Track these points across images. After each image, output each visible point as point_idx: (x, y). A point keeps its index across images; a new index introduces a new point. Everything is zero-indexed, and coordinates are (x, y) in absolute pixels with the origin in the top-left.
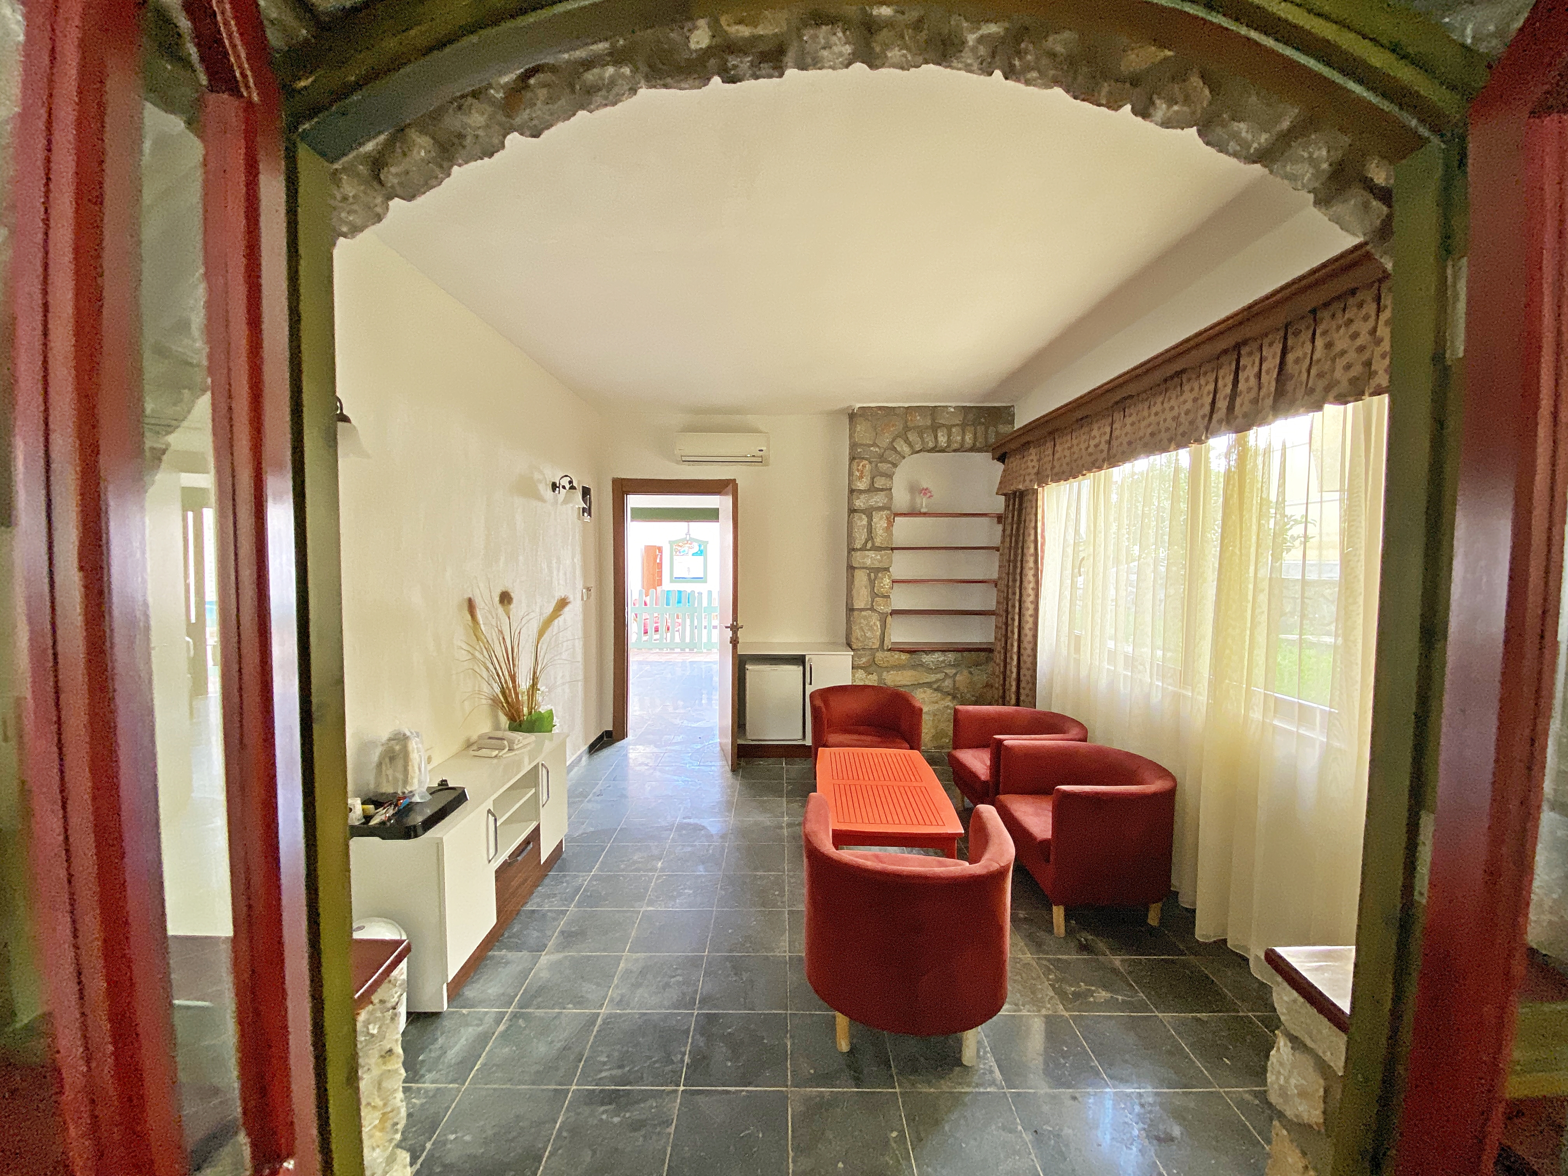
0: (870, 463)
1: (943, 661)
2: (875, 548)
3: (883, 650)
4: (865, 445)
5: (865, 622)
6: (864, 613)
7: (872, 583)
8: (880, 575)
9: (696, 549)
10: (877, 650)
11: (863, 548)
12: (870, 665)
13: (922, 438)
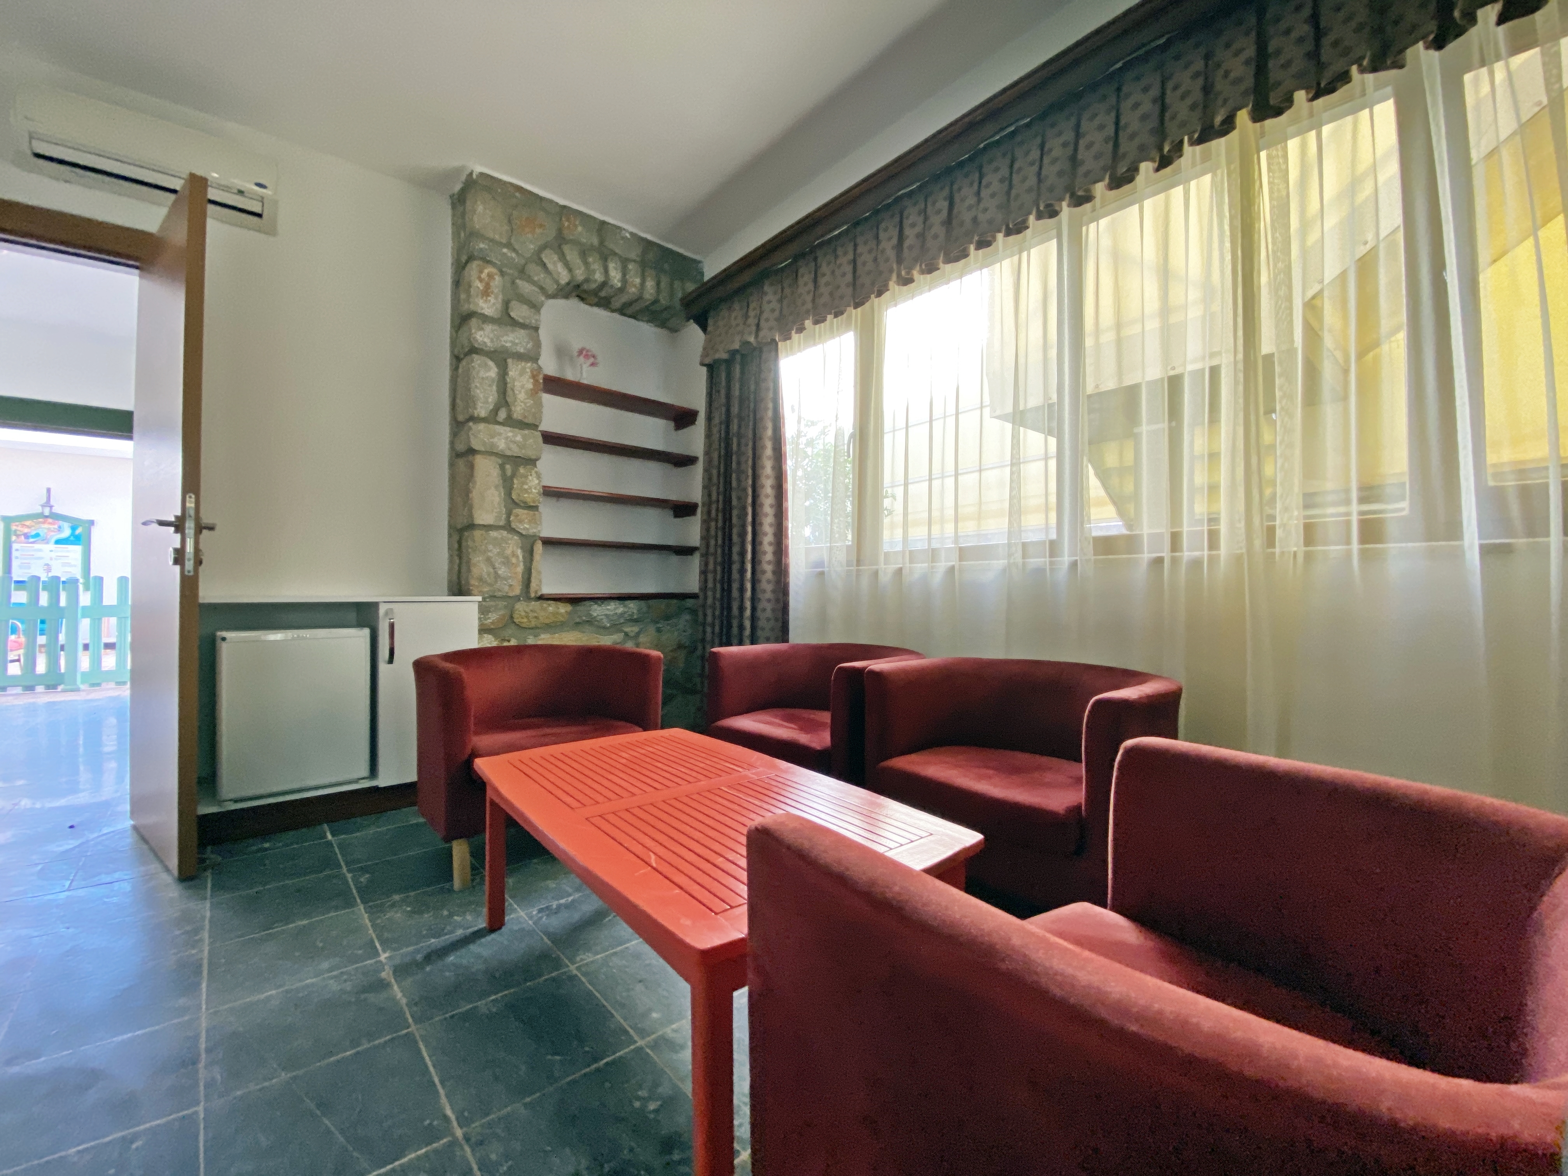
0: (502, 274)
1: (622, 615)
2: (510, 422)
3: (529, 599)
4: (492, 240)
5: (496, 550)
6: (494, 534)
7: (507, 483)
8: (522, 470)
9: (67, 533)
10: (517, 598)
11: (491, 419)
12: (505, 626)
13: (586, 264)
